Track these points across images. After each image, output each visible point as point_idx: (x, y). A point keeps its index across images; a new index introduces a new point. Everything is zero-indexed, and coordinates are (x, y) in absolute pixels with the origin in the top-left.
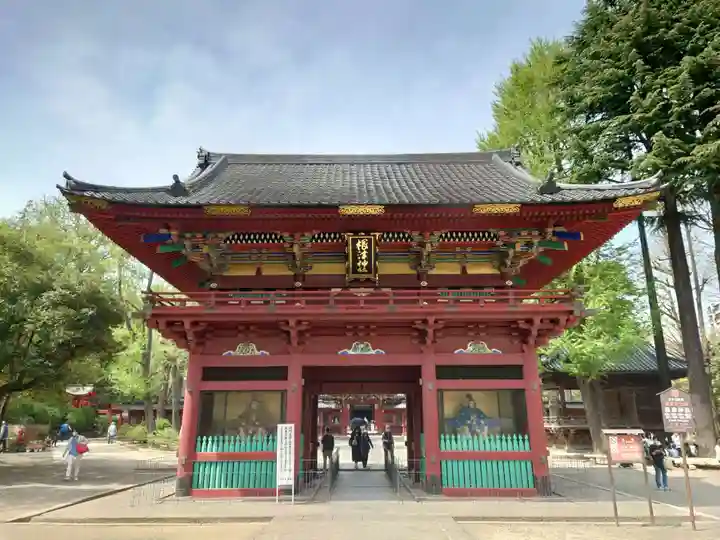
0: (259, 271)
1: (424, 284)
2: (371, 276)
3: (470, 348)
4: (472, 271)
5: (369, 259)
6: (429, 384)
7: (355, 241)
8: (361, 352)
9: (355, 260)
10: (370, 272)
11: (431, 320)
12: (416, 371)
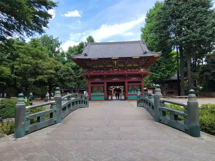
0: (98, 67)
1: (126, 68)
2: (117, 67)
3: (133, 79)
4: (134, 66)
5: (116, 64)
6: (126, 84)
7: (114, 62)
8: (115, 80)
9: (114, 64)
10: (117, 66)
11: (126, 74)
12: (124, 82)
